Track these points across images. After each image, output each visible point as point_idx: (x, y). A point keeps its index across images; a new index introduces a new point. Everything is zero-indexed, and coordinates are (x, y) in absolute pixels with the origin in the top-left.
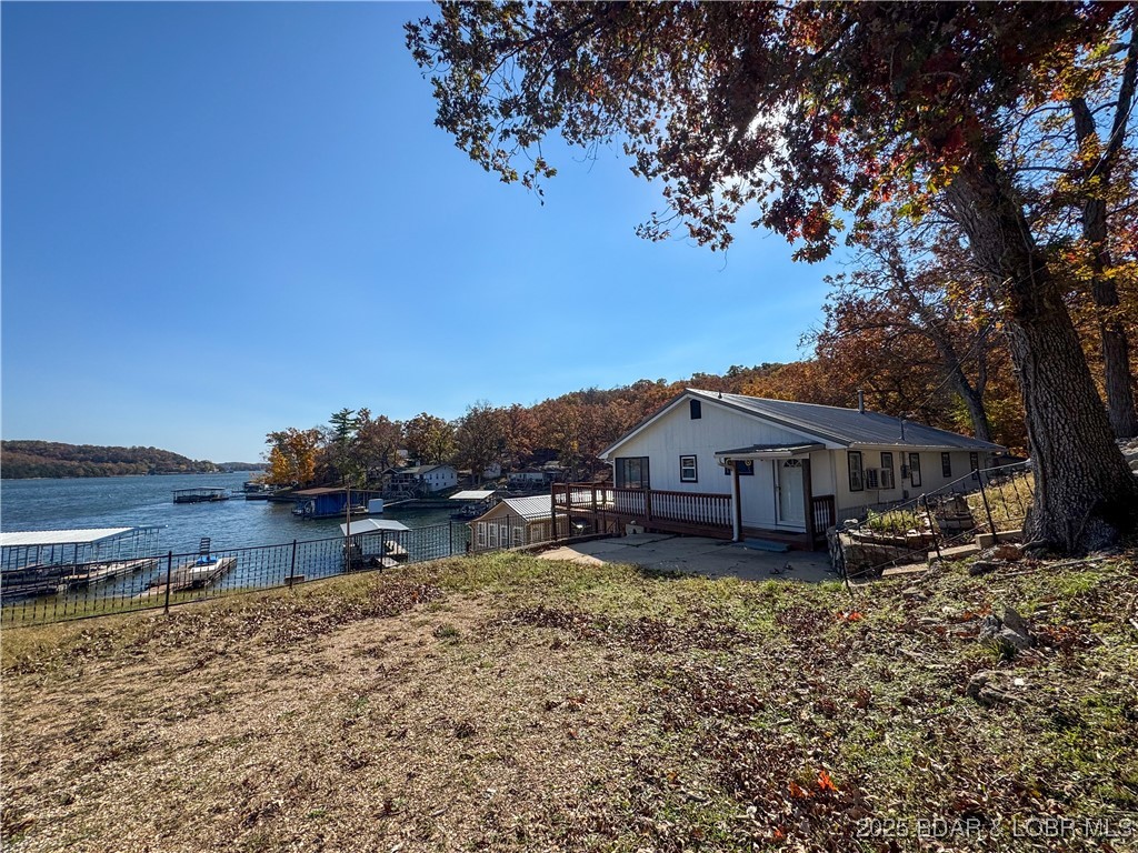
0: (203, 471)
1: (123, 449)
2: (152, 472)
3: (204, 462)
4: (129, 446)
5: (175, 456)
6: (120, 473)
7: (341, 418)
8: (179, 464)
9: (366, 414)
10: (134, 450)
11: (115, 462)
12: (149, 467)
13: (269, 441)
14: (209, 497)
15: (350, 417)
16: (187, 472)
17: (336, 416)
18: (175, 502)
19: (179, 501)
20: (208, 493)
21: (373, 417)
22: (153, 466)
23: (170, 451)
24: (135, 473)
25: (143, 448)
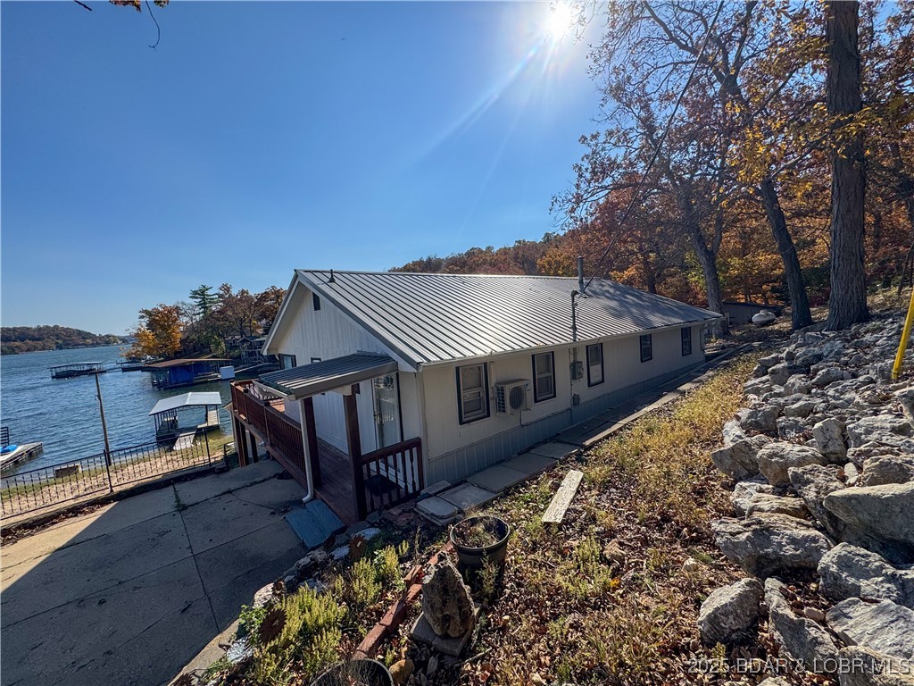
0: (108, 343)
1: (28, 329)
2: (60, 347)
3: (108, 336)
4: (34, 326)
5: (79, 333)
6: (28, 350)
7: (201, 294)
8: (84, 338)
9: (228, 289)
10: (39, 329)
11: (22, 340)
12: (57, 343)
13: (142, 317)
14: (87, 371)
15: (208, 292)
16: (93, 345)
17: (195, 293)
18: (53, 377)
19: (58, 376)
20: (86, 368)
21: (235, 292)
22: (60, 342)
23: (74, 328)
24: (44, 349)
25: (47, 327)
